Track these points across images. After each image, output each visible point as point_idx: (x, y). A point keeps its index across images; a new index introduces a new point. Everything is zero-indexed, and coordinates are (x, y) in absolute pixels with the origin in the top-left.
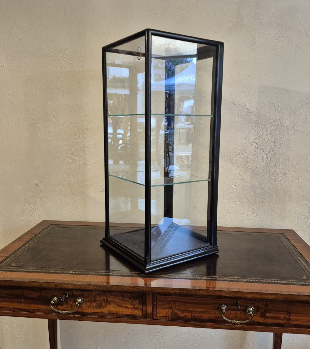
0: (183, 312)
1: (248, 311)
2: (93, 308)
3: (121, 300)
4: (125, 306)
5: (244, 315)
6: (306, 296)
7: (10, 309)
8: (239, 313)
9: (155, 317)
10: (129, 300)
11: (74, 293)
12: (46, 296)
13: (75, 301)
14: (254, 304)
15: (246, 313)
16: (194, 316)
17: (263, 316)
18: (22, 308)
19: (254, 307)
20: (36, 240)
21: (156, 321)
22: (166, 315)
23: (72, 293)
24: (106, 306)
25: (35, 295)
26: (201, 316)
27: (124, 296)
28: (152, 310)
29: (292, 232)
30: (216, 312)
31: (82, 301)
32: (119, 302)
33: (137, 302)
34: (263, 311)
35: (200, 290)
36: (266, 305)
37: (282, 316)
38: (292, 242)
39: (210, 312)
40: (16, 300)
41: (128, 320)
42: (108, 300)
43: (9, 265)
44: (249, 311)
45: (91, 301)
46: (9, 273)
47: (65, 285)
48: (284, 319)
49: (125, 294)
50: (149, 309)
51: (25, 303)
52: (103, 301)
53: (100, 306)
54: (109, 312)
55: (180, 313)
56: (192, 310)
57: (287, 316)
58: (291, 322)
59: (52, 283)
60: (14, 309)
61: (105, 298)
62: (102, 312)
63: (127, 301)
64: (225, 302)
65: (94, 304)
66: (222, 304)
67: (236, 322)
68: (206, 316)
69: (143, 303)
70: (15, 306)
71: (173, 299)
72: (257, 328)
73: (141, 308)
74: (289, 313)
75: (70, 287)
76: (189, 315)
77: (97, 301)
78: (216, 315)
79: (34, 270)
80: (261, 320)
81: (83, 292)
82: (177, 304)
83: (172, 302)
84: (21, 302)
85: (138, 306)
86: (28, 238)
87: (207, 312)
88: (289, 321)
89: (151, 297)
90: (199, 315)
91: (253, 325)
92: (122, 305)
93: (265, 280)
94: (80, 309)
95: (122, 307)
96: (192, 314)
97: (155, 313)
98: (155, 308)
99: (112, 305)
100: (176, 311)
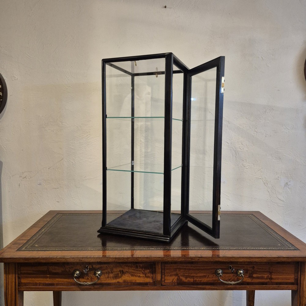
0: (186, 278)
1: (239, 274)
2: (110, 279)
3: (134, 270)
4: (138, 275)
5: (236, 277)
6: (284, 257)
7: (36, 284)
8: (232, 275)
9: (163, 283)
10: (141, 270)
11: (94, 266)
12: (69, 270)
13: (95, 274)
14: (244, 267)
15: (238, 275)
16: (196, 281)
17: (251, 277)
18: (47, 282)
19: (243, 269)
20: (49, 226)
21: (164, 287)
22: (173, 281)
23: (92, 266)
24: (121, 276)
25: (59, 270)
26: (201, 281)
27: (137, 267)
28: (160, 277)
29: (258, 213)
30: (213, 276)
31: (101, 273)
32: (133, 272)
33: (148, 271)
34: (251, 272)
35: (201, 257)
36: (253, 268)
37: (265, 276)
38: (261, 219)
39: (208, 276)
40: (42, 276)
41: (140, 287)
42: (124, 271)
43: (33, 246)
44: (241, 274)
45: (109, 273)
46: (35, 252)
47: (87, 259)
48: (267, 279)
49: (138, 265)
50: (159, 277)
51: (50, 278)
52: (119, 272)
53: (116, 277)
54: (125, 281)
55: (184, 279)
56: (194, 275)
57: (269, 276)
58: (272, 281)
59: (76, 258)
60: (40, 284)
61: (121, 269)
62: (118, 282)
63: (140, 270)
64: (220, 267)
65: (111, 275)
66: (218, 269)
67: (231, 283)
68: (205, 280)
69: (153, 272)
70: (40, 281)
71: (178, 267)
72: (246, 287)
73: (151, 276)
74: (271, 273)
75: (92, 261)
76: (192, 280)
77: (114, 272)
78: (214, 279)
79: (57, 249)
80: (249, 280)
81: (101, 265)
82: (182, 270)
83: (178, 270)
84: (47, 277)
85: (149, 275)
86: (42, 224)
87: (206, 276)
88: (271, 279)
89: (160, 266)
90: (200, 279)
91: (243, 285)
92: (136, 274)
93: (250, 248)
94: (99, 280)
95: (136, 276)
96: (194, 278)
97: (163, 280)
98: (163, 276)
99: (127, 275)
100: (181, 277)
